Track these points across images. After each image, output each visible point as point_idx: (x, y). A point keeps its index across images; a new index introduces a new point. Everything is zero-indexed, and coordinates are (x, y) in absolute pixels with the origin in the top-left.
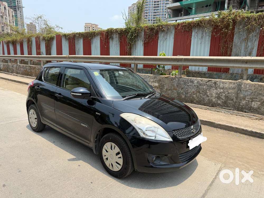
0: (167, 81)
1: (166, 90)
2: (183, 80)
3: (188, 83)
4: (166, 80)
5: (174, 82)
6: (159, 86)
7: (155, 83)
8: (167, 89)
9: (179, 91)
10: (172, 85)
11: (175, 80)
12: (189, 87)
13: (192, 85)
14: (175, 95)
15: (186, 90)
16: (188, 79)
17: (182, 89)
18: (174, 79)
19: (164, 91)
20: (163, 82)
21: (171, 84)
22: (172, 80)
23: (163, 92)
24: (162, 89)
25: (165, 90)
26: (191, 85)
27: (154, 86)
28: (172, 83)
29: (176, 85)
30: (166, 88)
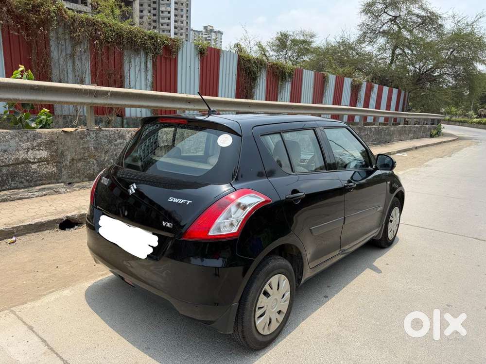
0: (69, 142)
1: (70, 163)
2: (106, 135)
3: (116, 140)
4: (68, 139)
5: (88, 141)
6: (52, 156)
7: (37, 152)
8: (73, 160)
9: (102, 159)
10: (83, 148)
11: (88, 138)
12: (119, 146)
13: (123, 142)
14: (94, 170)
15: (115, 153)
16: (115, 132)
17: (106, 153)
18: (86, 136)
19: (66, 165)
20: (61, 146)
21: (81, 147)
22: (82, 138)
23: (63, 170)
24: (60, 163)
25: (68, 163)
26: (121, 144)
27: (36, 160)
28: (83, 145)
29: (92, 148)
30: (69, 158)
